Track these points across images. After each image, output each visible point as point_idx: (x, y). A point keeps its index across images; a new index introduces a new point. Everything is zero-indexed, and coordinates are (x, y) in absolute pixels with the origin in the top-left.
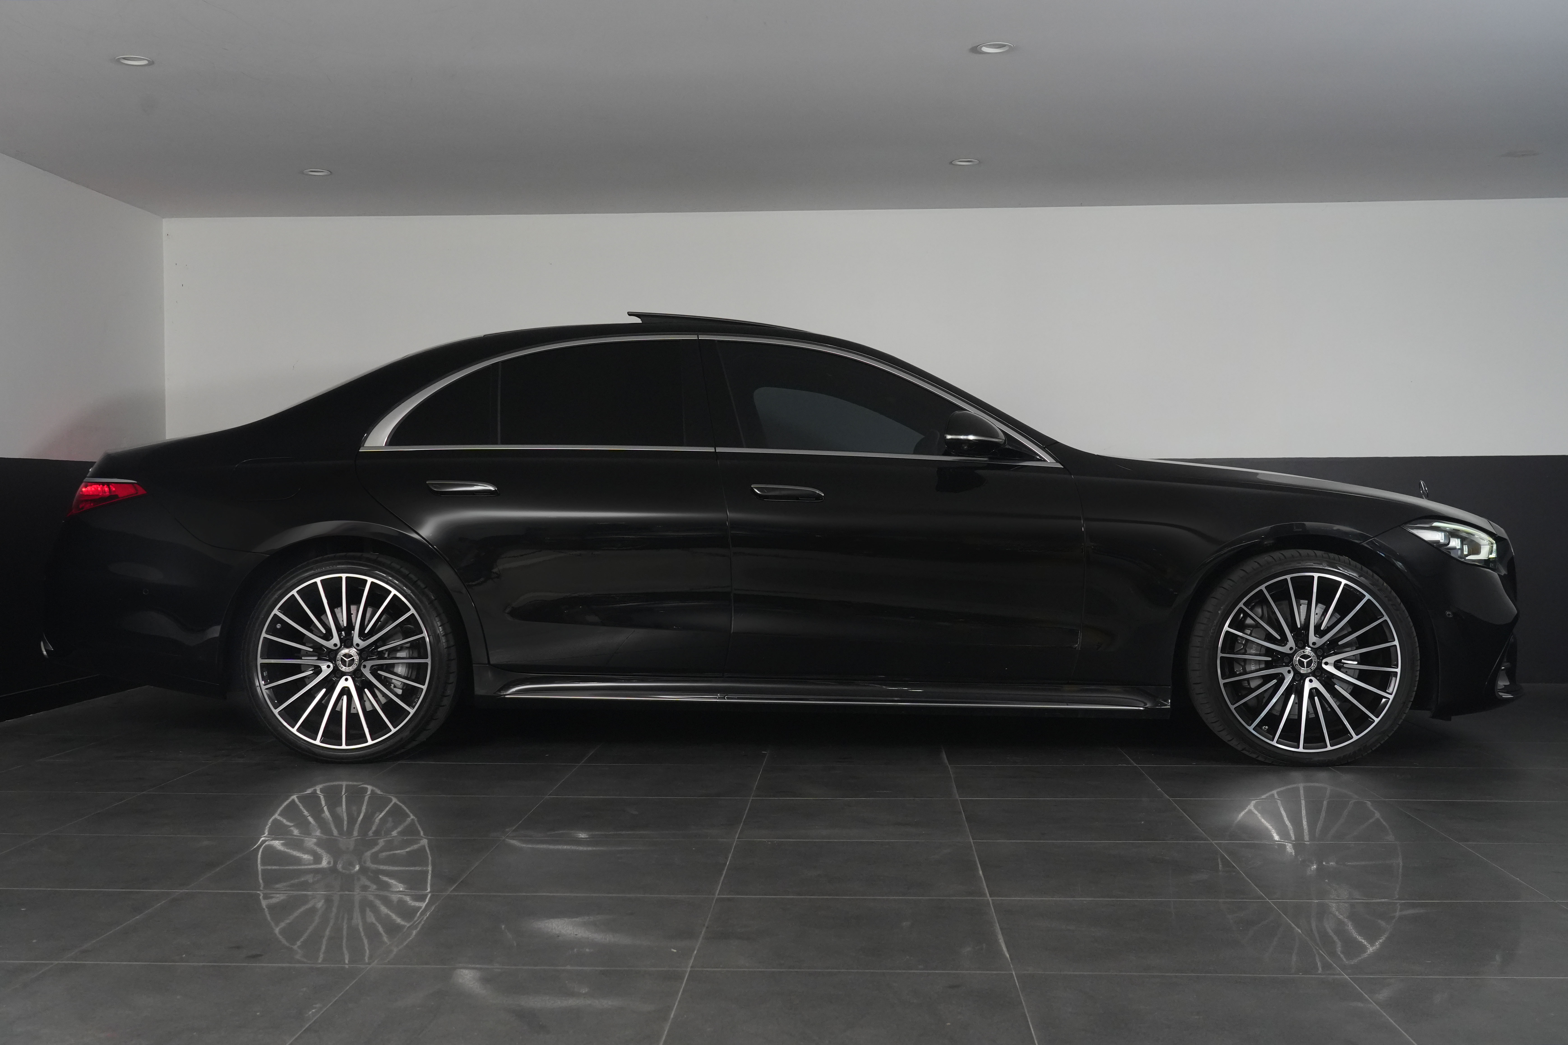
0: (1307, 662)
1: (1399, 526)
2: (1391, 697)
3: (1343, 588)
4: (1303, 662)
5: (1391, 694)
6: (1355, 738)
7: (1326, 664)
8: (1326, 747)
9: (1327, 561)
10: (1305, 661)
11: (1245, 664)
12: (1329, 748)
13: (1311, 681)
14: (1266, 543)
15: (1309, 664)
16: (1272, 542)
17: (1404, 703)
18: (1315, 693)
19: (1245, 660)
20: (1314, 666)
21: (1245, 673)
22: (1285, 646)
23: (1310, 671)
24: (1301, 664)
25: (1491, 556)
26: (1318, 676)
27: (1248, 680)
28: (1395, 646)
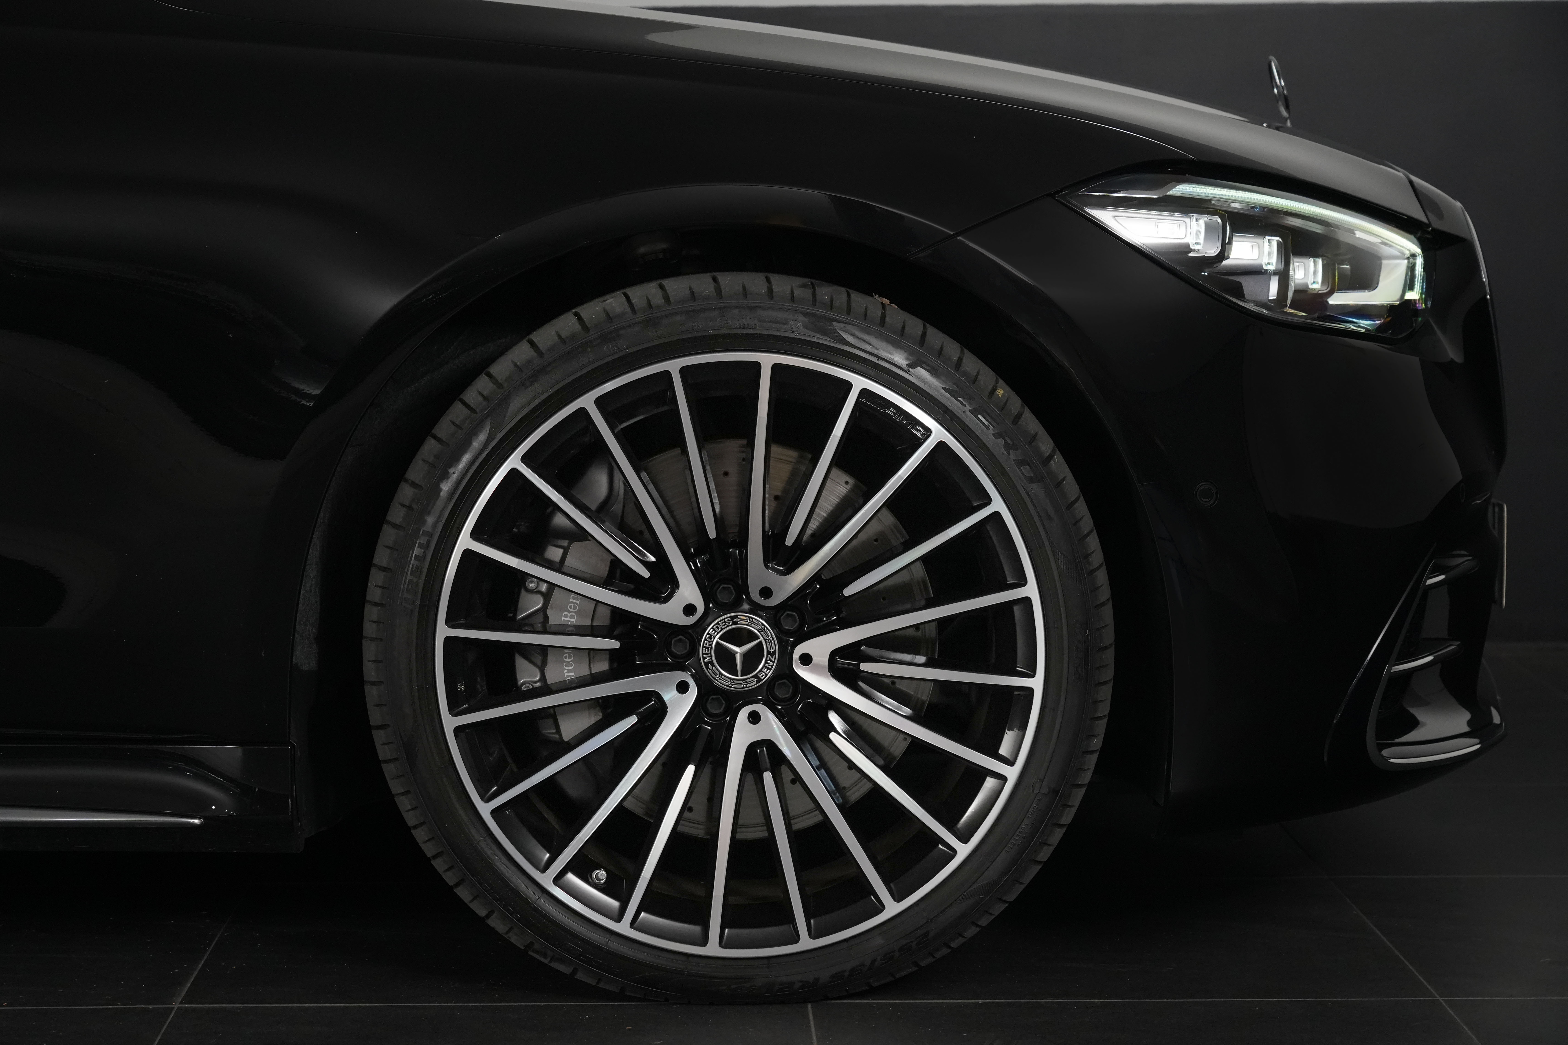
0: (745, 656)
1: (1052, 195)
2: (1012, 773)
3: (858, 403)
4: (732, 654)
5: (1011, 763)
6: (892, 908)
7: (806, 659)
8: (796, 939)
9: (806, 314)
10: (738, 651)
11: (544, 663)
12: (806, 943)
13: (754, 718)
14: (642, 250)
15: (752, 659)
16: (663, 246)
17: (1055, 792)
18: (766, 760)
19: (544, 649)
20: (766, 669)
21: (546, 690)
22: (666, 600)
23: (753, 684)
24: (726, 659)
25: (1410, 296)
26: (781, 701)
27: (550, 714)
28: (1027, 601)
